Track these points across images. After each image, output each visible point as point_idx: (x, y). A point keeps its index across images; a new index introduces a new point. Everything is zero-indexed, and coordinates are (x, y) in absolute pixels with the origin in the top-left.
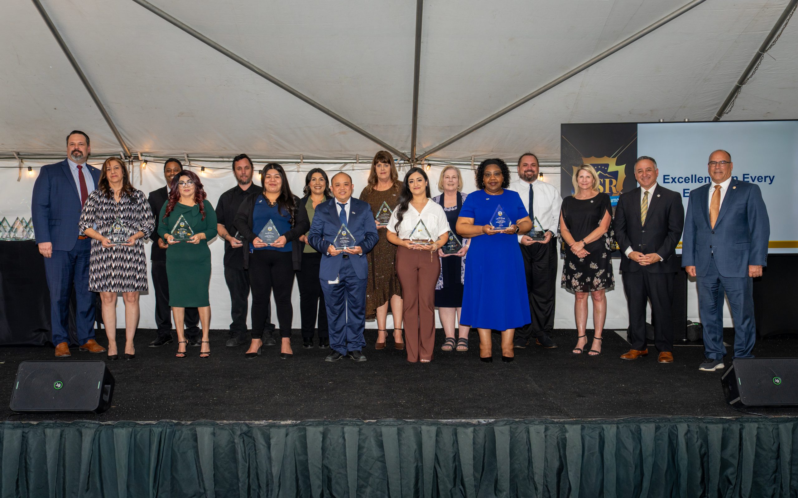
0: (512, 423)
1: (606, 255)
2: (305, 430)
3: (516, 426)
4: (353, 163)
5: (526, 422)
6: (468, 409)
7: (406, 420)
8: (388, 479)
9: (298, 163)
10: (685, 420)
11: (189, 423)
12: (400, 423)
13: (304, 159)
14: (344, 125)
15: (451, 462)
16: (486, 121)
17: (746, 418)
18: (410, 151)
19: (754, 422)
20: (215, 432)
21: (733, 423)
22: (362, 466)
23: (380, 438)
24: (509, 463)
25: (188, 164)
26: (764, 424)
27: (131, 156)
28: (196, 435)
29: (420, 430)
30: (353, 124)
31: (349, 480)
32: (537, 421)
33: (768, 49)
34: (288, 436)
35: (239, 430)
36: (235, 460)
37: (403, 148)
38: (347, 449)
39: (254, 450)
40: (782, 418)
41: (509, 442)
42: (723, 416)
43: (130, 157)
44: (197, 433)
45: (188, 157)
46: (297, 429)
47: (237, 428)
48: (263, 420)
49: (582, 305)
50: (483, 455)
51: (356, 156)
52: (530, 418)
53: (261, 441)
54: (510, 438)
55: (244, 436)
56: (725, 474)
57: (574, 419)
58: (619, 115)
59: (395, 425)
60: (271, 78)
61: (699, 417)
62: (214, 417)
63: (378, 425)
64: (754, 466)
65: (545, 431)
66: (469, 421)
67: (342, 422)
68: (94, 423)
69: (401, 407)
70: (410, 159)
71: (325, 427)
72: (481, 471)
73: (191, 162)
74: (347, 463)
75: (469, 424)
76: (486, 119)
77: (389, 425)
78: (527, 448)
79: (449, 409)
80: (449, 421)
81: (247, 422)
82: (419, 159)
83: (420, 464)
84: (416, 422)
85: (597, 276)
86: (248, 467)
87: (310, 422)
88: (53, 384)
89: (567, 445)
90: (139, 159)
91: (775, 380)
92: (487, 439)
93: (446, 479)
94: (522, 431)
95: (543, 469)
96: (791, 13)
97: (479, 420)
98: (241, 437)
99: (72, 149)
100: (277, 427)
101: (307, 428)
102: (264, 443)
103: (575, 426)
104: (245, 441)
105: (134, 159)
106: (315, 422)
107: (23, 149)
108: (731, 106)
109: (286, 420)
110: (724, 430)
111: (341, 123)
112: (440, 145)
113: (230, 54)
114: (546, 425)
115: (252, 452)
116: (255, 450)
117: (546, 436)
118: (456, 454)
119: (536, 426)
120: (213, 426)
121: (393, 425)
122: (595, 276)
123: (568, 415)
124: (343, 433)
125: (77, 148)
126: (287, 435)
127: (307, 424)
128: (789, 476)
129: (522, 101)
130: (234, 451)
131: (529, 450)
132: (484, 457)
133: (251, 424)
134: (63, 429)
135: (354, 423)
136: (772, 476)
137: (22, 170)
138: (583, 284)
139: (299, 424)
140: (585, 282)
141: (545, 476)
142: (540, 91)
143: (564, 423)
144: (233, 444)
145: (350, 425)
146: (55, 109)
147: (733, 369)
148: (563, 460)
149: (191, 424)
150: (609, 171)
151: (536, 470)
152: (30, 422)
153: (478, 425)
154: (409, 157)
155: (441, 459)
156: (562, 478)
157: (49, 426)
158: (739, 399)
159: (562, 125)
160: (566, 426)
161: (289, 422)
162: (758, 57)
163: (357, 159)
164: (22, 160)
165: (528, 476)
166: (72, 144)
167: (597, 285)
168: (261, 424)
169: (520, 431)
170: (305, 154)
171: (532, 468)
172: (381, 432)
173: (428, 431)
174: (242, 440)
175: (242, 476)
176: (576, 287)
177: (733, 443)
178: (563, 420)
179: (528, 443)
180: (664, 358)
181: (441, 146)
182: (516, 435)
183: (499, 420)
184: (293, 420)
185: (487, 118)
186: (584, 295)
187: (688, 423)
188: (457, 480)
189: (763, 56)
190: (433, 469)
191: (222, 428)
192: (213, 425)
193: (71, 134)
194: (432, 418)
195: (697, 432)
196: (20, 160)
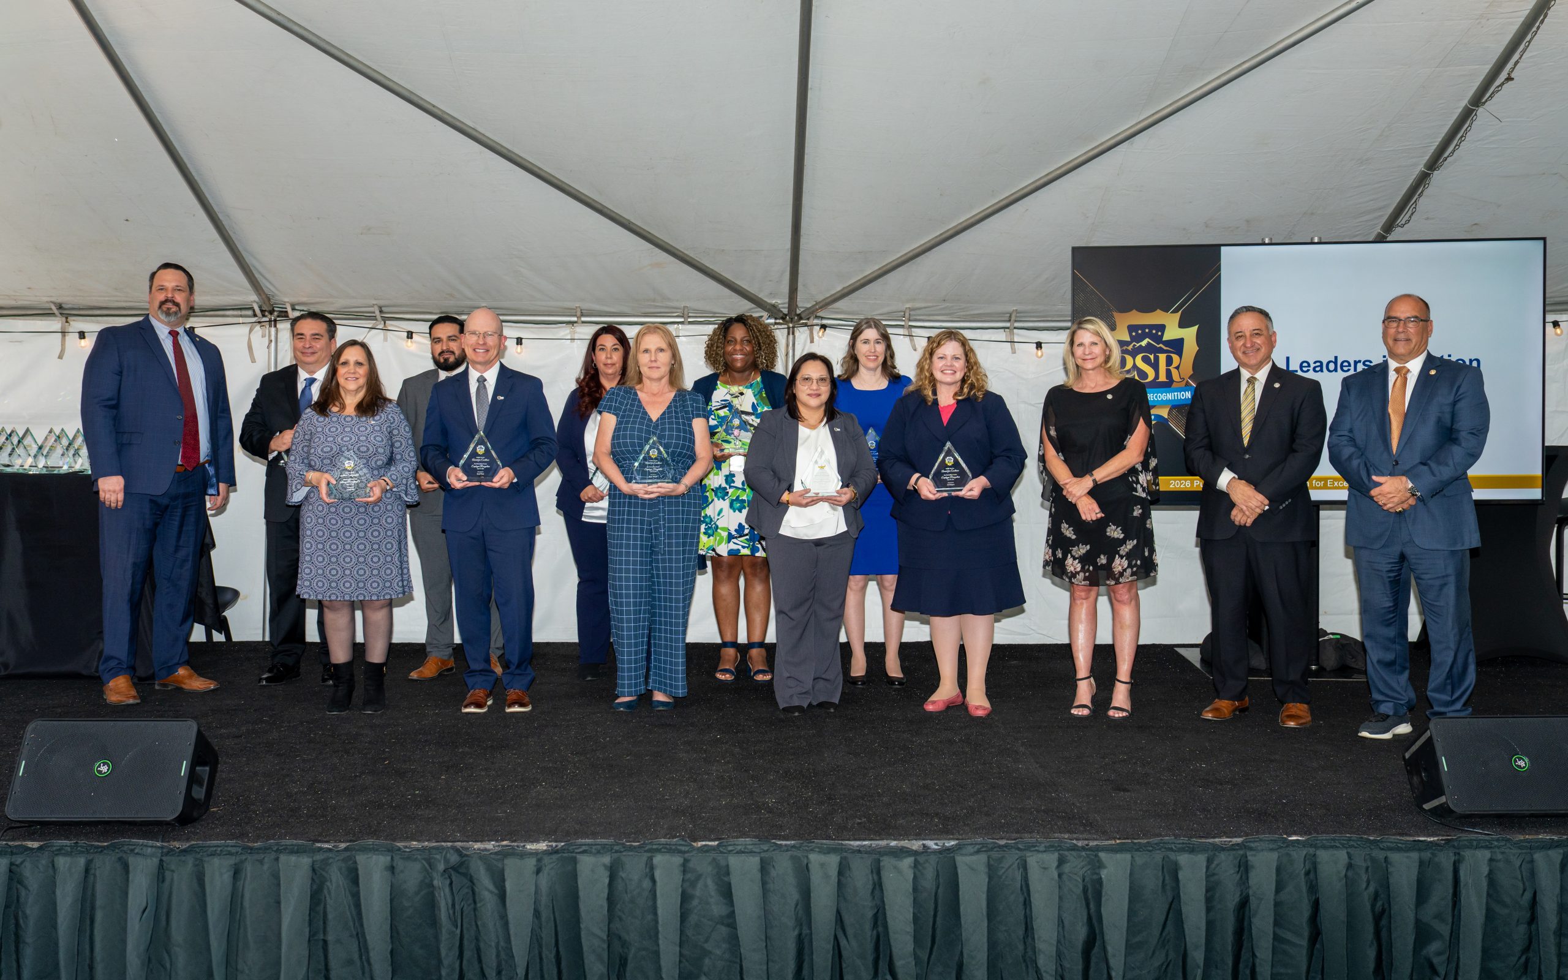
0: (992, 849)
1: (1140, 511)
2: (574, 861)
3: (1000, 856)
4: (678, 323)
5: (1020, 846)
6: (903, 819)
7: (779, 842)
8: (741, 961)
9: (572, 323)
10: (1343, 845)
11: (343, 846)
12: (766, 849)
13: (582, 315)
14: (660, 251)
15: (868, 926)
16: (933, 242)
17: (1467, 840)
18: (787, 300)
19: (1482, 847)
20: (395, 865)
21: (1442, 850)
22: (688, 934)
23: (726, 879)
24: (986, 930)
25: (381, 326)
26: (1503, 853)
27: (274, 311)
28: (357, 869)
29: (805, 862)
30: (677, 250)
31: (663, 963)
32: (1043, 845)
33: (1486, 101)
34: (541, 874)
35: (442, 861)
36: (434, 923)
37: (772, 295)
38: (659, 902)
39: (471, 901)
40: (1542, 841)
41: (985, 889)
42: (1419, 836)
43: (271, 312)
44: (359, 867)
45: (381, 312)
46: (557, 859)
47: (438, 857)
48: (490, 841)
49: (1083, 613)
50: (932, 913)
51: (684, 310)
52: (1028, 838)
53: (485, 882)
54: (987, 880)
55: (452, 872)
56: (1424, 952)
57: (1118, 841)
58: (1184, 229)
59: (755, 852)
60: (519, 160)
61: (1371, 838)
62: (392, 835)
63: (721, 852)
64: (1483, 939)
65: (1058, 867)
66: (905, 845)
67: (648, 847)
68: (152, 847)
69: (768, 812)
70: (786, 315)
71: (616, 855)
72: (929, 945)
73: (387, 322)
74: (660, 929)
75: (905, 850)
76: (933, 239)
77: (743, 852)
78: (1021, 899)
79: (865, 817)
80: (865, 845)
81: (459, 844)
82: (803, 316)
83: (805, 931)
84: (798, 845)
85: (1121, 553)
86: (459, 936)
87: (585, 845)
88: (94, 765)
89: (1103, 894)
90: (288, 317)
91: (1515, 761)
92: (941, 880)
93: (858, 962)
94: (1012, 865)
95: (1055, 943)
96: (1534, 29)
97: (924, 842)
98: (447, 876)
99: (162, 297)
100: (518, 855)
101: (578, 856)
102: (491, 887)
103: (1119, 856)
104: (454, 883)
105: (278, 316)
106: (596, 845)
107: (67, 299)
108: (1410, 212)
109: (537, 841)
110: (1421, 863)
111: (653, 247)
112: (844, 288)
113: (440, 113)
114: (1061, 852)
115: (469, 905)
116: (475, 902)
117: (1060, 876)
118: (878, 911)
119: (1040, 855)
120: (390, 854)
121: (751, 852)
122: (1118, 552)
123: (1104, 833)
124: (652, 868)
125: (170, 295)
126: (538, 871)
127: (578, 848)
128: (1555, 960)
129: (1004, 202)
130: (431, 904)
131: (1027, 903)
132: (935, 916)
133: (467, 849)
134: (91, 857)
135: (674, 847)
136: (1520, 958)
137: (67, 337)
138: (1091, 568)
139: (563, 850)
140: (1095, 564)
141: (1059, 955)
142: (1038, 183)
143: (1098, 849)
144: (431, 889)
145: (664, 852)
146: (127, 220)
147: (1430, 739)
148: (1096, 924)
149: (346, 849)
150: (1165, 338)
151: (1040, 945)
152: (24, 843)
153: (923, 852)
154: (785, 311)
155: (848, 920)
156: (1093, 960)
157: (63, 852)
158: (1443, 799)
159: (1074, 249)
160: (1102, 855)
161: (542, 846)
162: (1467, 115)
163: (687, 316)
164: (67, 318)
165: (1024, 957)
166: (162, 289)
167: (1119, 572)
168: (486, 850)
169: (1007, 866)
170: (586, 306)
171: (1033, 939)
172: (728, 866)
173: (822, 865)
174: (448, 882)
175: (448, 955)
176: (1074, 575)
177: (1441, 893)
178: (1095, 843)
179: (1024, 889)
180: (1291, 717)
181: (846, 291)
182: (1000, 873)
183: (965, 842)
184: (550, 842)
185: (936, 237)
186: (1090, 591)
187: (1349, 850)
188: (881, 963)
189: (1476, 114)
190: (832, 942)
191: (409, 857)
192: (391, 850)
193: (160, 268)
194: (829, 838)
195: (1367, 868)
196: (64, 319)
